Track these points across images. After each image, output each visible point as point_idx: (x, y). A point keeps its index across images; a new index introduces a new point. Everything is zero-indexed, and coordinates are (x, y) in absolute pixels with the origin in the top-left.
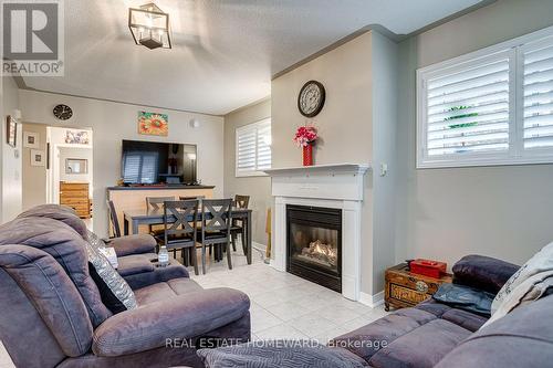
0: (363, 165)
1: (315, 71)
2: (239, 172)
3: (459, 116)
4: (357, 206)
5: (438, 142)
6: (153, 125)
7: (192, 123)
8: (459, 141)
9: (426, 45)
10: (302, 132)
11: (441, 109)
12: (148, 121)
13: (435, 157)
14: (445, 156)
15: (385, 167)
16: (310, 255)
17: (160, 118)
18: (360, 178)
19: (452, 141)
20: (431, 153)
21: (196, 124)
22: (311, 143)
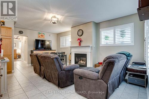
0: (91, 46)
1: (81, 27)
2: (61, 47)
3: (106, 38)
4: (90, 53)
5: (103, 42)
6: (41, 36)
7: (50, 35)
8: (107, 42)
9: (101, 25)
10: (79, 39)
11: (104, 36)
12: (40, 35)
13: (103, 45)
14: (104, 44)
15: (94, 46)
16: (80, 63)
17: (43, 34)
18: (90, 48)
19: (105, 42)
20: (102, 44)
21: (51, 36)
22: (81, 41)
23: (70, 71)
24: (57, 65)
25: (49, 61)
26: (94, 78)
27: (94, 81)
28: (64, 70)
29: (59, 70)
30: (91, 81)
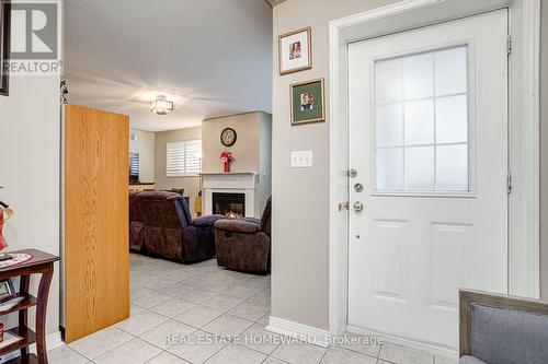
0: (255, 173)
2: (169, 174)
10: (224, 155)
18: (253, 179)
21: (135, 138)
22: (229, 160)
23: (206, 227)
24: (181, 213)
25: (161, 205)
26: (252, 230)
27: (250, 236)
28: (193, 224)
29: (184, 223)
30: (247, 237)
